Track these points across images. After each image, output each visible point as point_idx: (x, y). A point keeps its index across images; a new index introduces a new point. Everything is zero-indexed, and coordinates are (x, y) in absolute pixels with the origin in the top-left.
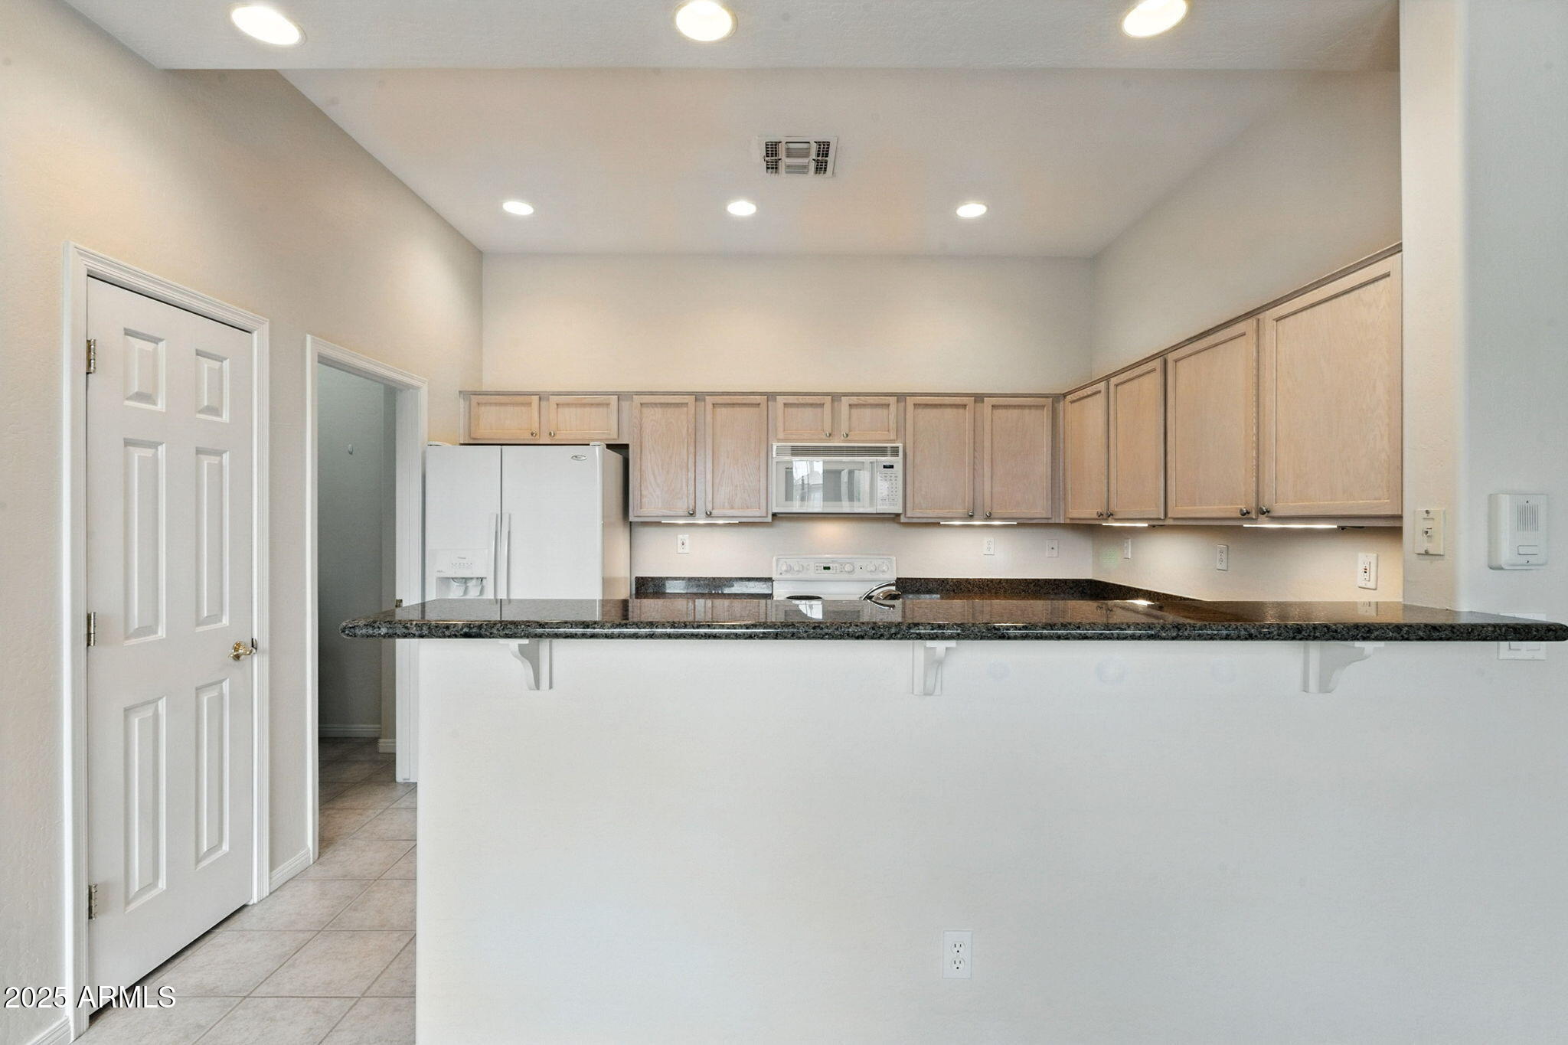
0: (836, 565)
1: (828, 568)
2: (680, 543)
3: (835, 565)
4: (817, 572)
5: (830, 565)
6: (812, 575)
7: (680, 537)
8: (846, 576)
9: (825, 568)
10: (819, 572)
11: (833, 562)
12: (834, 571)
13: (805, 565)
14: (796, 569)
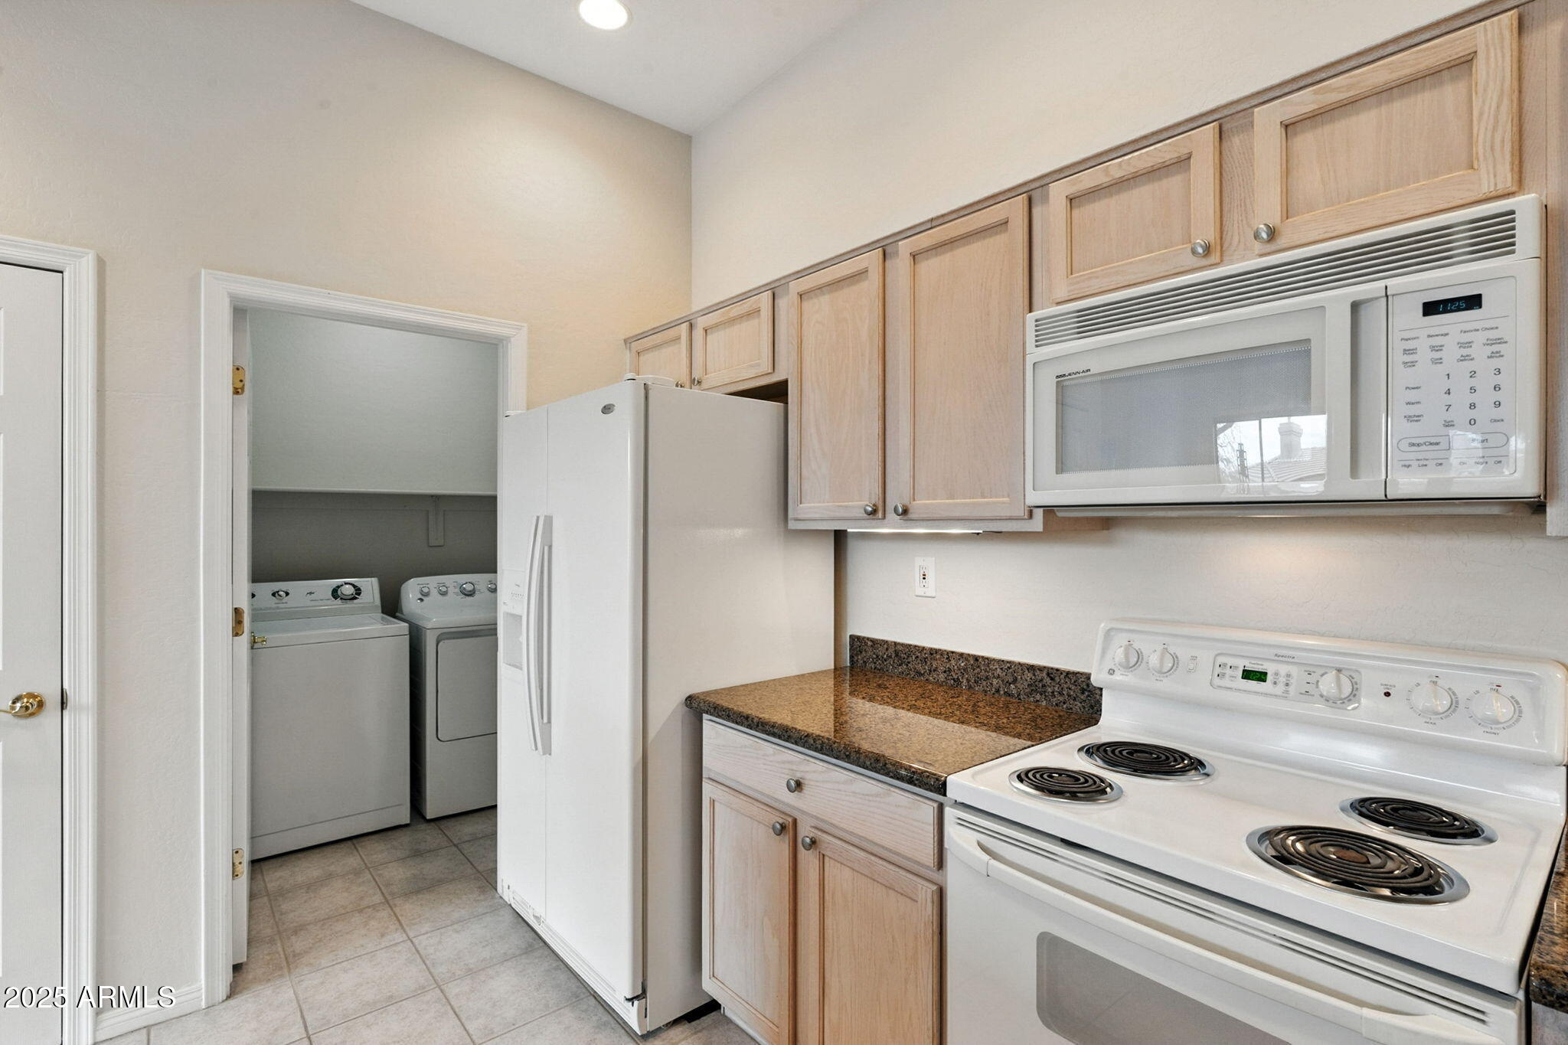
0: (1294, 670)
1: (1261, 676)
2: (918, 577)
3: (1283, 669)
4: (1217, 681)
5: (1269, 668)
6: (1199, 685)
7: (919, 561)
8: (1320, 710)
9: (1248, 675)
10: (1226, 682)
11: (1279, 658)
12: (1280, 689)
13: (1183, 653)
14: (1154, 660)
